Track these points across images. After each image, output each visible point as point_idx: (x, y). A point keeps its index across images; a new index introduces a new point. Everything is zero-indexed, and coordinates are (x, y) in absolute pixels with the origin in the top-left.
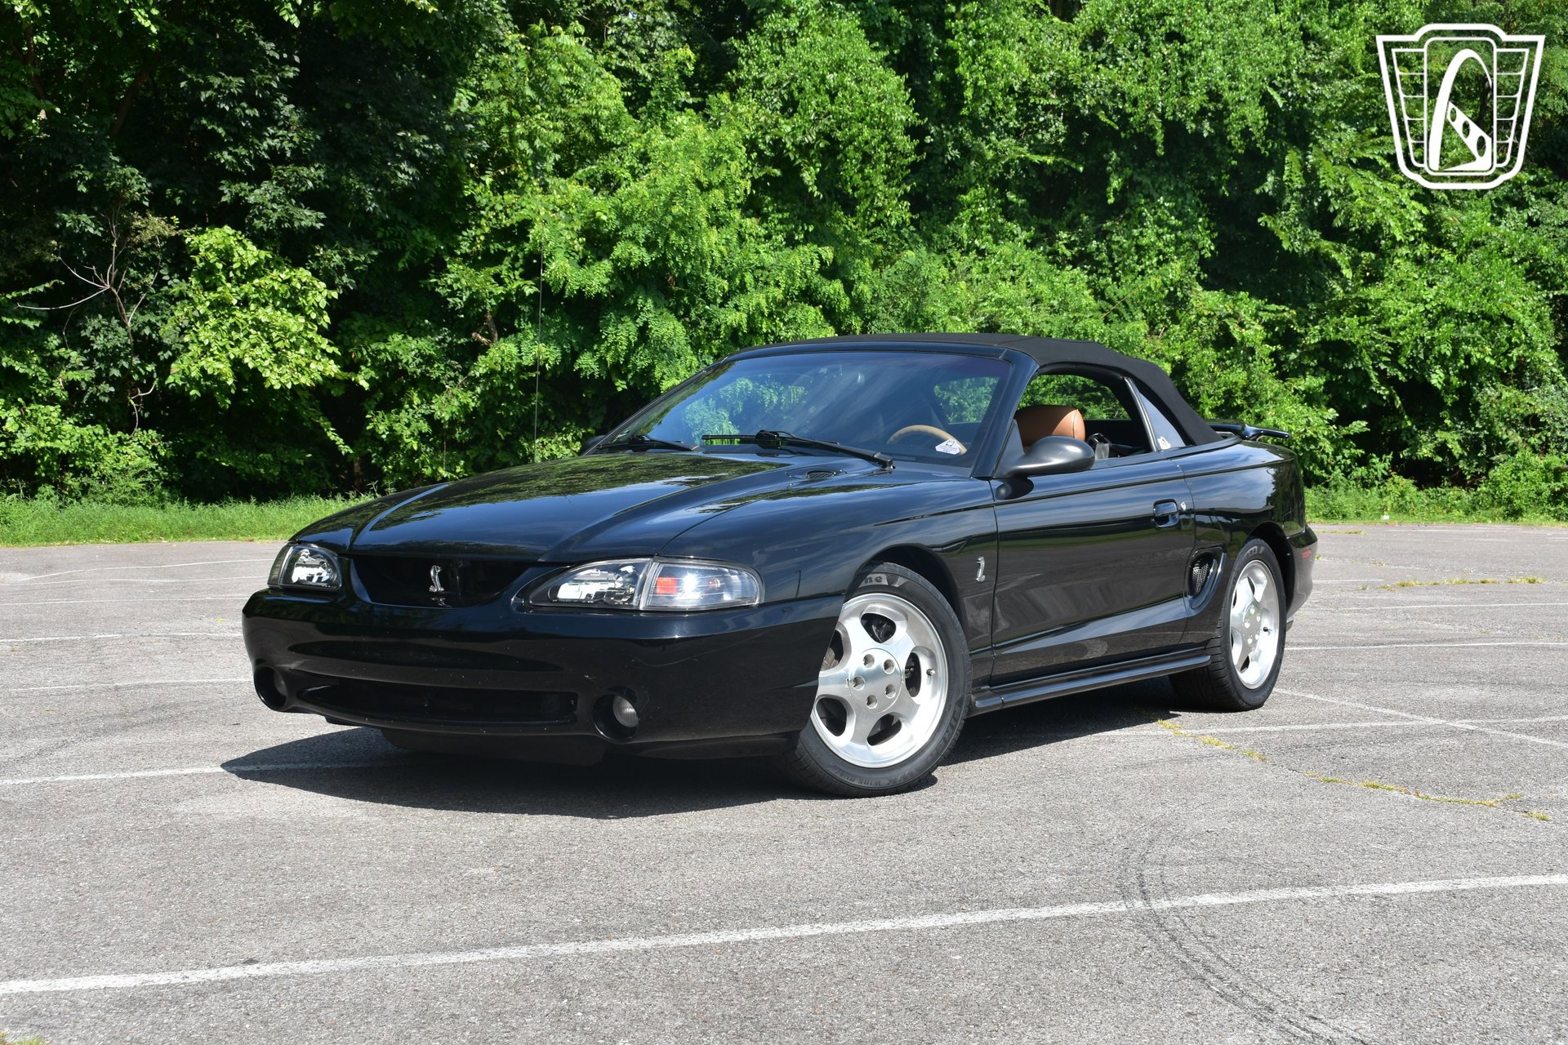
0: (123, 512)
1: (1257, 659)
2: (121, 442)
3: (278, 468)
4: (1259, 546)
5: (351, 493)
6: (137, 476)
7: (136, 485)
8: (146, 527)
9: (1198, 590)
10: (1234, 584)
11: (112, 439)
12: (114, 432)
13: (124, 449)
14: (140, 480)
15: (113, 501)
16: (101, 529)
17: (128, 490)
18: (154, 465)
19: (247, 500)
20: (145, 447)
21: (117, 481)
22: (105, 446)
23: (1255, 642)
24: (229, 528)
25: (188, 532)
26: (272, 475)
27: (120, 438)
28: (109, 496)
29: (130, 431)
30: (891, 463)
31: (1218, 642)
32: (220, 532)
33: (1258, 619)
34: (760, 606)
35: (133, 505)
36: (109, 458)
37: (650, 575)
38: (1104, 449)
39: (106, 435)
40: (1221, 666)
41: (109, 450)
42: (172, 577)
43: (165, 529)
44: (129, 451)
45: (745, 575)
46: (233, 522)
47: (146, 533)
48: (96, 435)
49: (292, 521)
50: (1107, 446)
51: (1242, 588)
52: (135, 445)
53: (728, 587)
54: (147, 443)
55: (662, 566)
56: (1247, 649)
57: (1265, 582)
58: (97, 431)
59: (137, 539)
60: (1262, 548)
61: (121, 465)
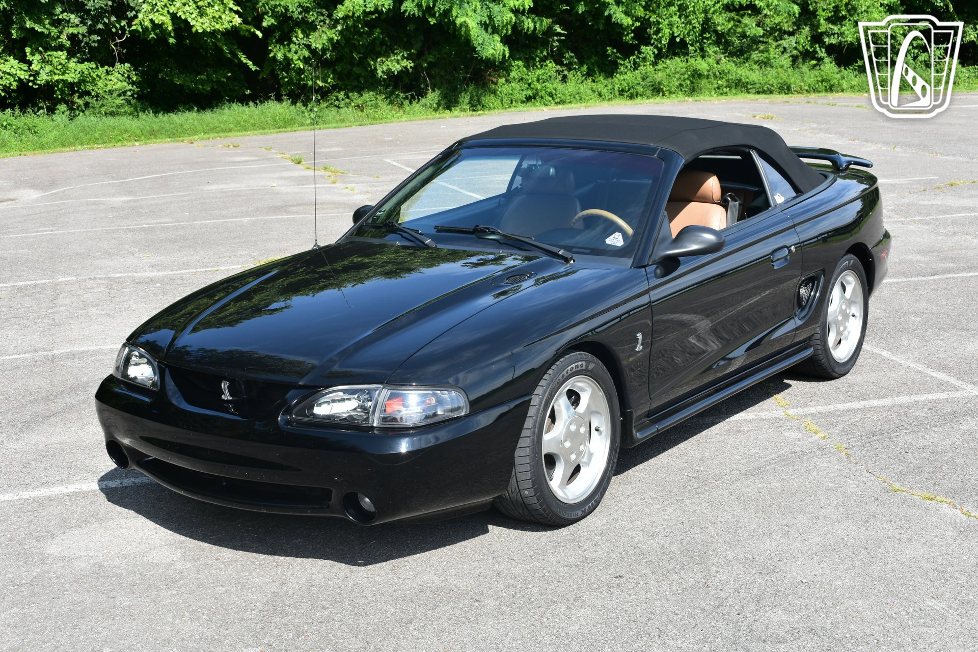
0: (110, 121)
1: (846, 338)
2: (108, 73)
3: (210, 85)
4: (849, 260)
5: (258, 102)
6: (119, 95)
7: (119, 101)
8: (126, 131)
9: (804, 303)
10: (831, 293)
11: (102, 71)
12: (102, 66)
13: (109, 77)
14: (122, 97)
15: (106, 113)
16: (96, 135)
17: (115, 105)
18: (130, 87)
19: (190, 109)
20: (123, 76)
21: (108, 99)
22: (97, 75)
23: (845, 328)
24: (179, 130)
25: (153, 134)
26: (205, 90)
27: (107, 70)
28: (103, 110)
29: (113, 65)
30: (571, 258)
31: (818, 336)
32: (174, 134)
33: (848, 311)
34: (466, 416)
35: (118, 114)
36: (100, 84)
37: (381, 400)
38: (735, 206)
39: (97, 68)
40: (820, 353)
41: (100, 78)
42: (130, 193)
43: (138, 132)
44: (113, 79)
45: (453, 393)
46: (182, 125)
47: (126, 136)
48: (92, 68)
49: (220, 123)
50: (737, 203)
51: (836, 292)
52: (116, 74)
53: (440, 402)
54: (124, 73)
55: (390, 392)
56: (839, 333)
57: (854, 283)
58: (91, 66)
59: (120, 140)
60: (852, 261)
61: (109, 88)
